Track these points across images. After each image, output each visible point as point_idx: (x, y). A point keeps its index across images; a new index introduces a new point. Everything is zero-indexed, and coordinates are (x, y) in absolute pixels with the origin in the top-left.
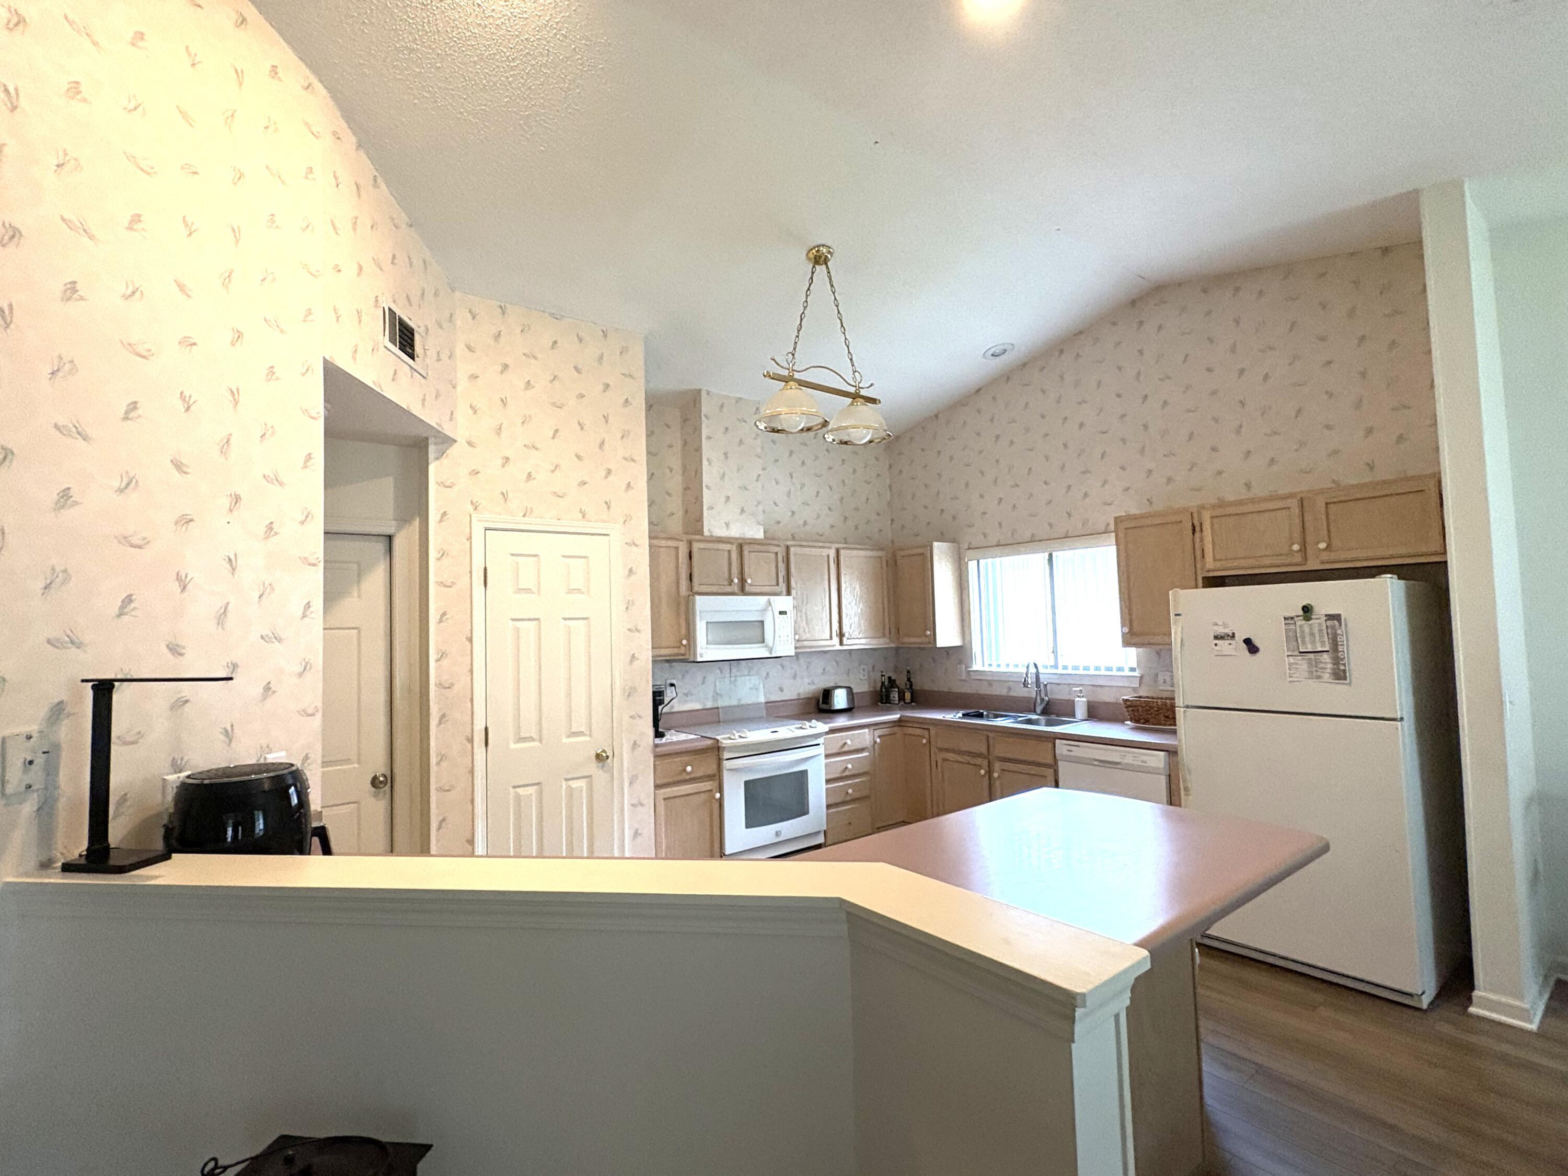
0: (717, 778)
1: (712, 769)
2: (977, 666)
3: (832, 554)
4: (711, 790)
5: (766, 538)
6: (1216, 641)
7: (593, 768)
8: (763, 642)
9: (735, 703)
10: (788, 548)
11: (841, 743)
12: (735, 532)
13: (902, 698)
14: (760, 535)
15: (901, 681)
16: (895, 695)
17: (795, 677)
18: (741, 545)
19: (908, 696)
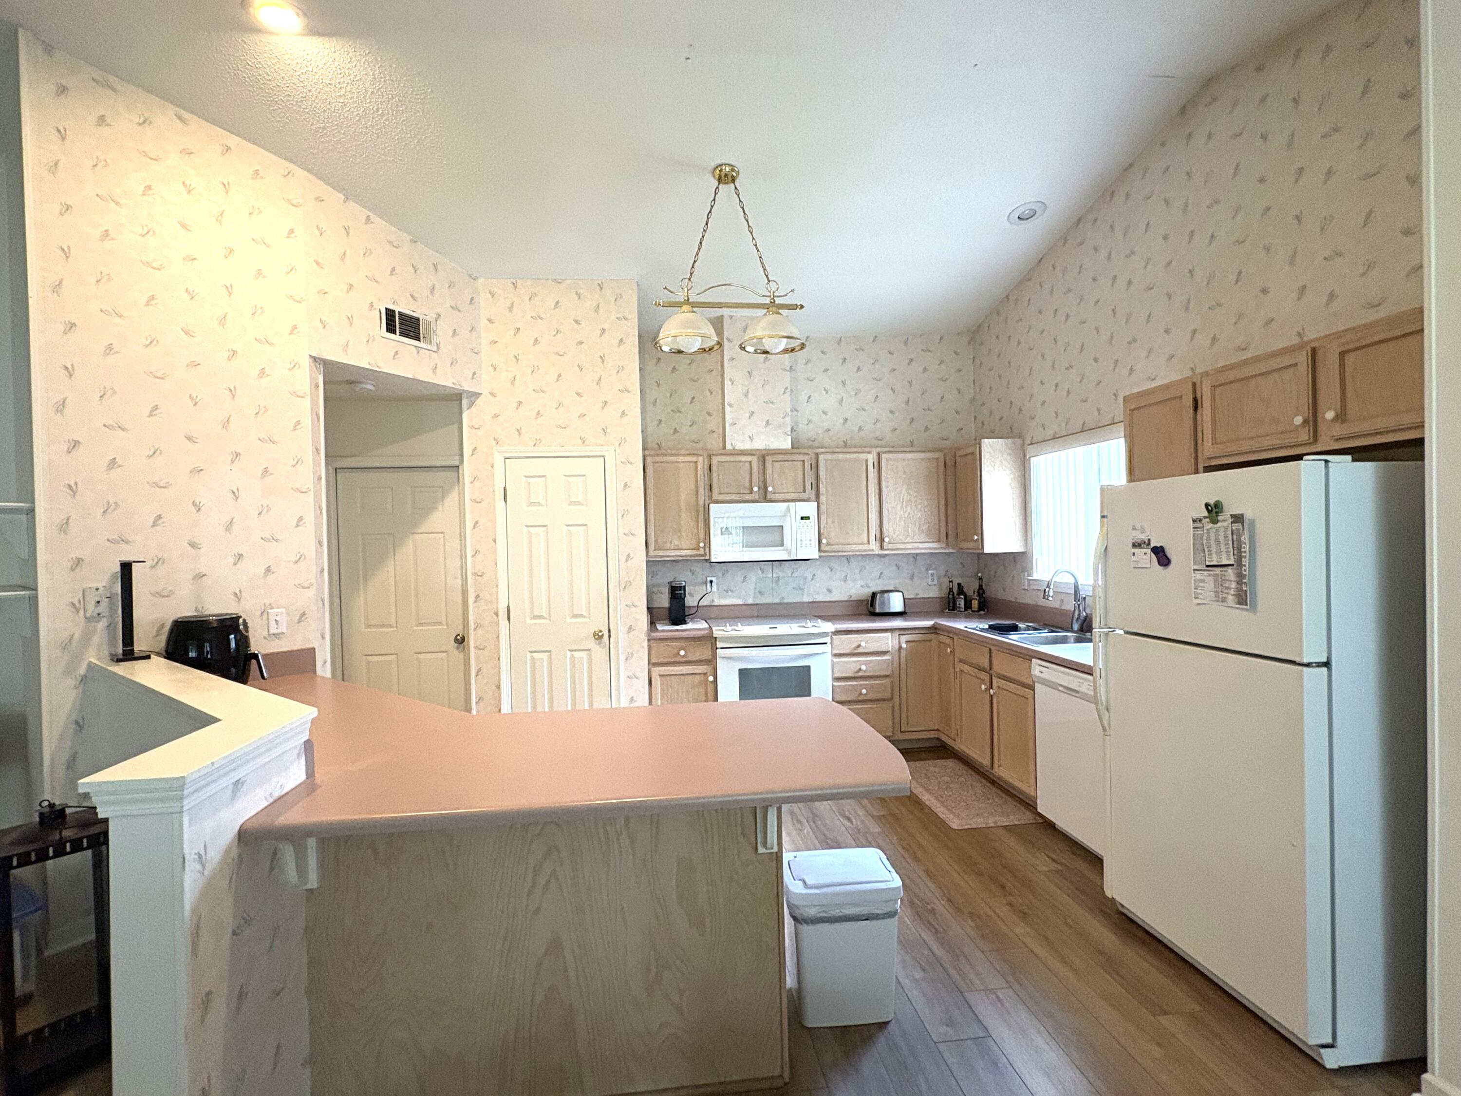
0: (712, 662)
1: (708, 655)
2: (1035, 576)
3: (871, 458)
4: (705, 674)
5: (793, 448)
6: (1134, 550)
7: (592, 644)
8: (782, 545)
9: (777, 601)
10: (817, 455)
11: (855, 644)
12: (759, 444)
13: (968, 606)
14: (787, 444)
15: (971, 588)
16: (961, 603)
17: (845, 579)
18: (764, 456)
19: (975, 604)
